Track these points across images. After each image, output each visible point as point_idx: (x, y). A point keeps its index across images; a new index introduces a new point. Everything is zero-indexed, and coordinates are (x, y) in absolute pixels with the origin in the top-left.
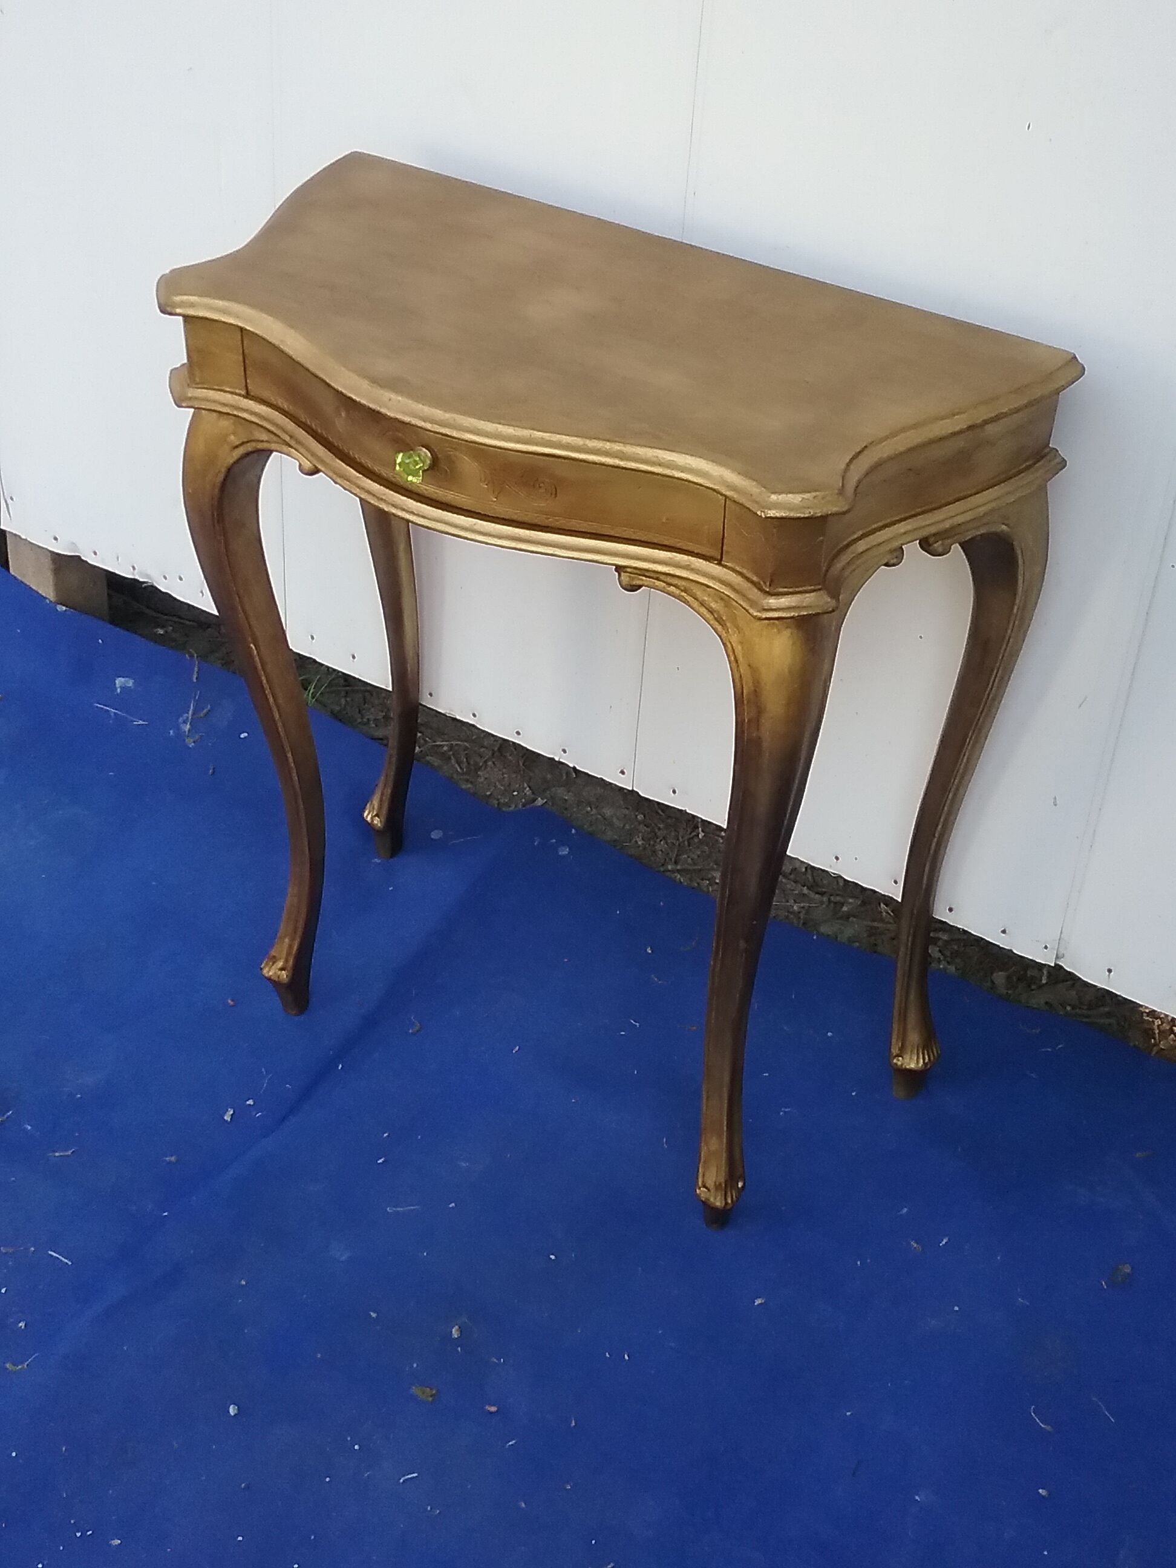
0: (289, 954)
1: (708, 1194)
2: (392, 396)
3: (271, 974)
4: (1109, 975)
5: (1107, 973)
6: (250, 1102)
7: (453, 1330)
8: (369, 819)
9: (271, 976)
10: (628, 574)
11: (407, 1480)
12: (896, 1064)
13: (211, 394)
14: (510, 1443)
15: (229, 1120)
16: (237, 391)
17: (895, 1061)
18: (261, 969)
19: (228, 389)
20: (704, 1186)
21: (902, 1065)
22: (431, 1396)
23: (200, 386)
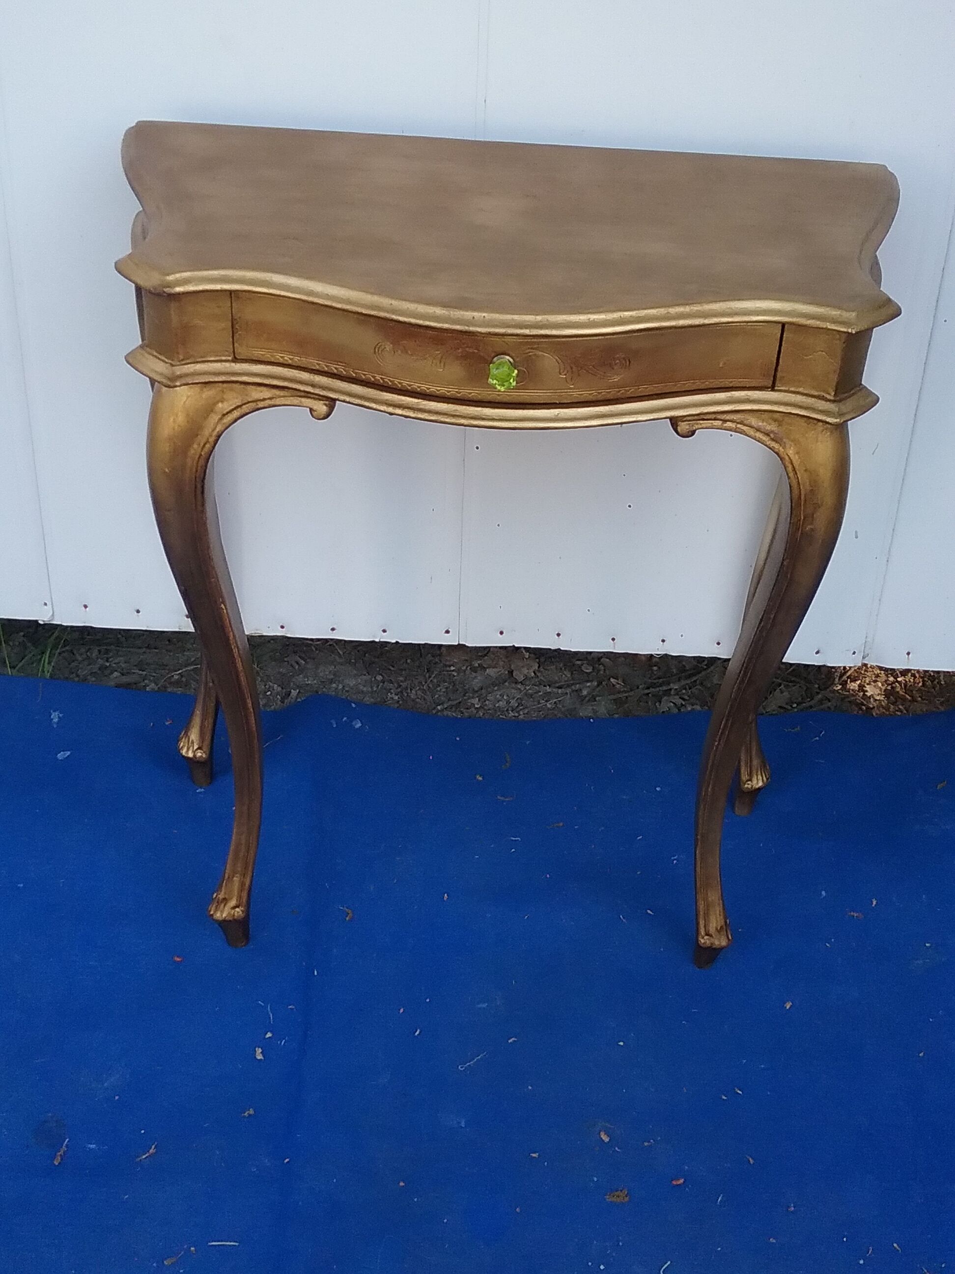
0: (241, 890)
1: (712, 939)
2: (475, 314)
3: (224, 915)
4: (908, 658)
5: (907, 656)
6: (269, 1035)
7: (602, 1136)
8: (190, 755)
9: (225, 917)
10: (687, 422)
11: (664, 1270)
12: (747, 788)
13: (199, 367)
14: (719, 1200)
15: (262, 1058)
16: (224, 358)
17: (746, 786)
18: (212, 915)
19: (212, 359)
20: (707, 934)
21: (752, 786)
22: (626, 1196)
23: (183, 362)
